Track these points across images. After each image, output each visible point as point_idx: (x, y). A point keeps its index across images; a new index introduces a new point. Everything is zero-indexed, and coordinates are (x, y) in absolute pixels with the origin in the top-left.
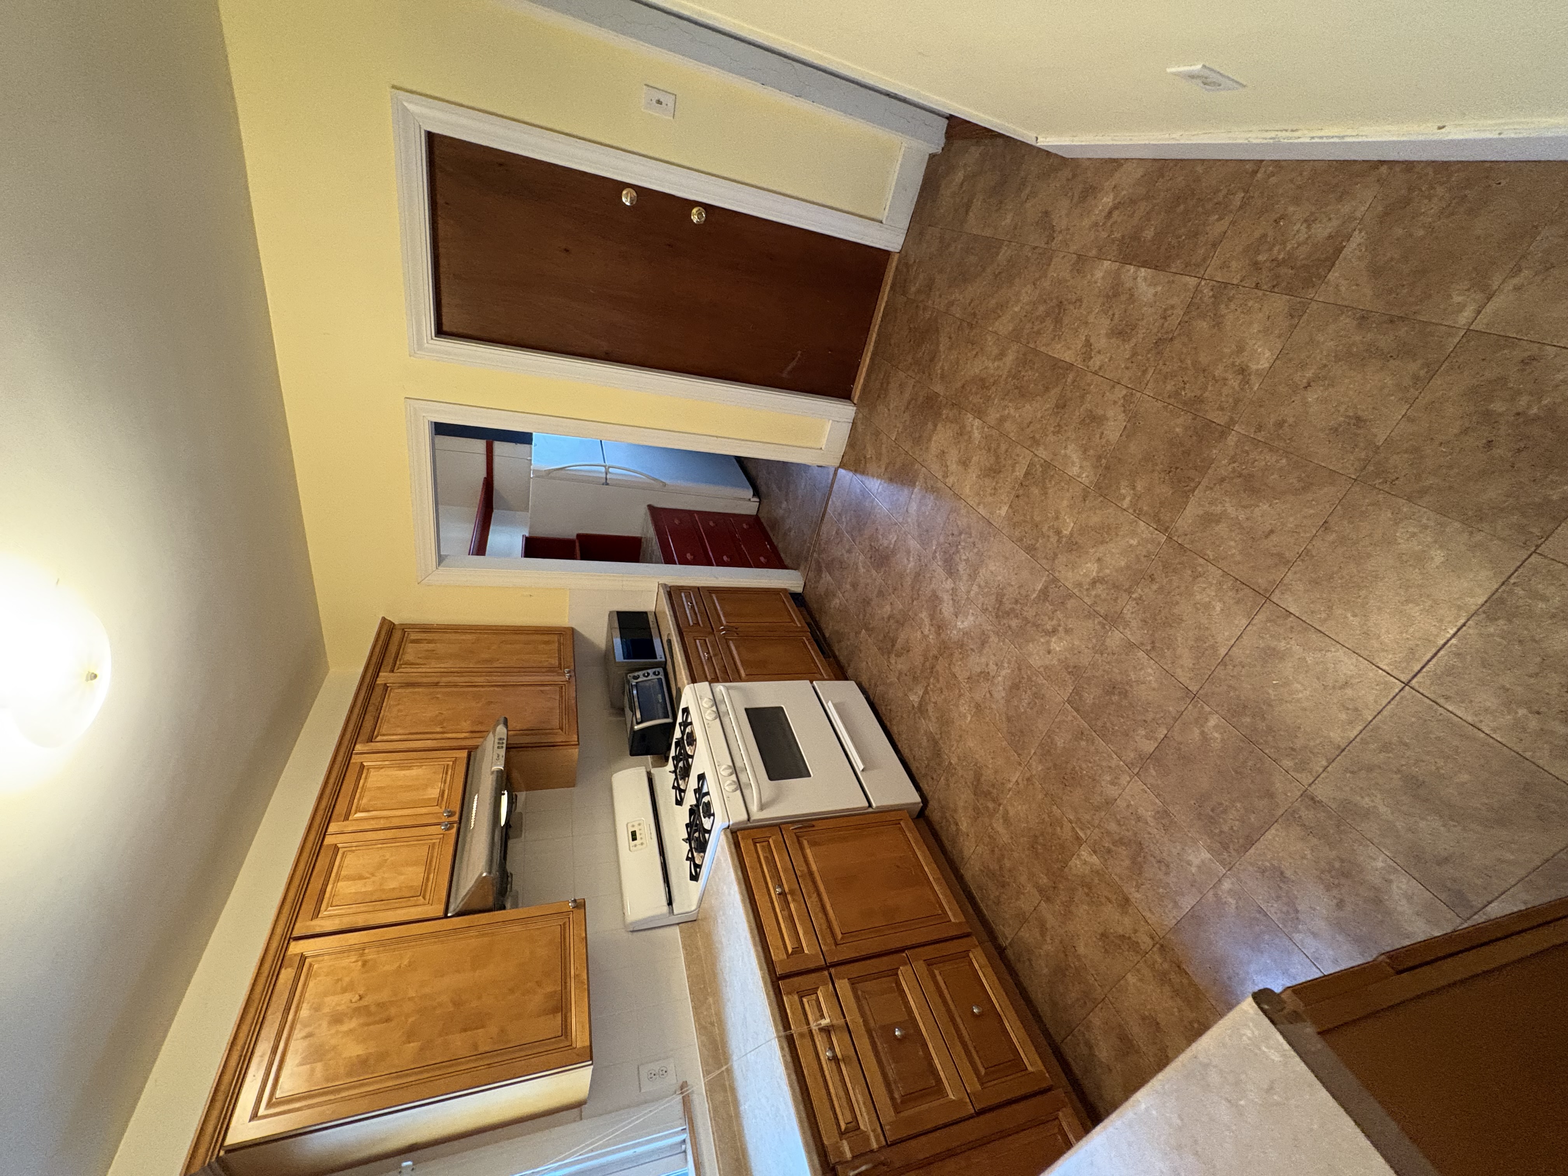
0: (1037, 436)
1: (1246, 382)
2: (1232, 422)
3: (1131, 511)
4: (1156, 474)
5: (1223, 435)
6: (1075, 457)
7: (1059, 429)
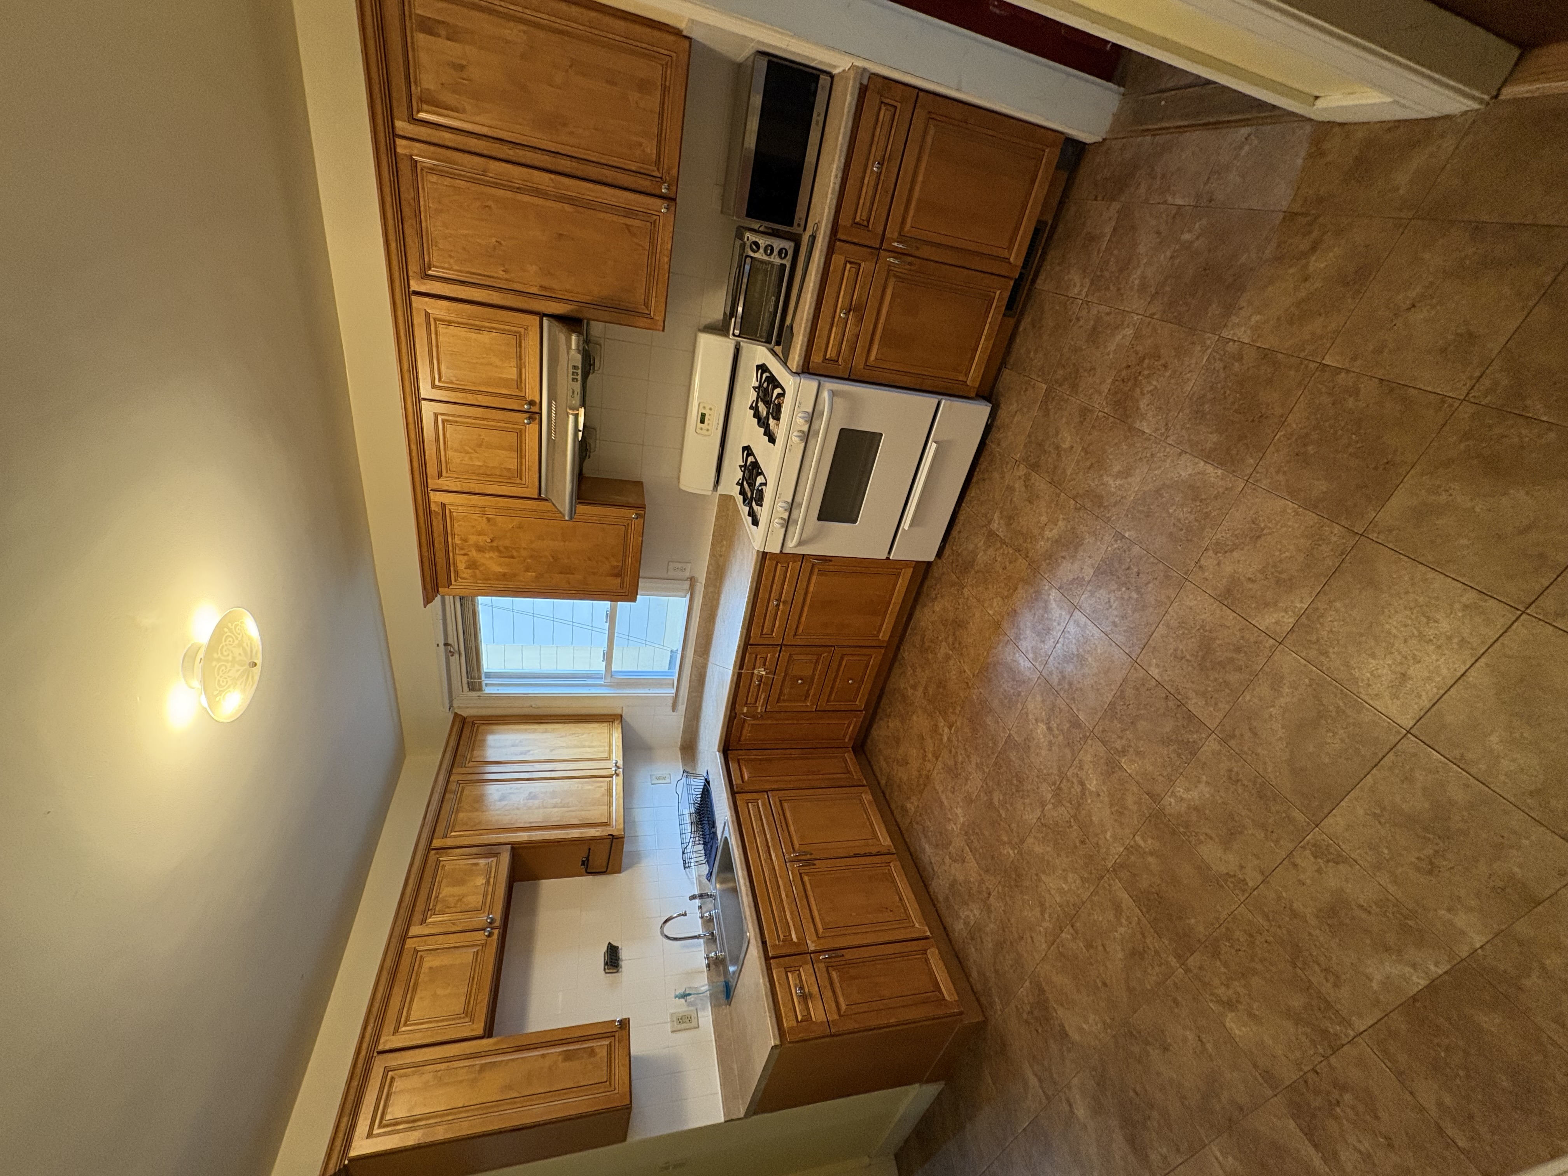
0: (1232, 743)
1: (1220, 1001)
2: (1187, 970)
3: (1132, 843)
4: (1159, 882)
5: (1179, 957)
6: (1194, 794)
7: (1234, 780)
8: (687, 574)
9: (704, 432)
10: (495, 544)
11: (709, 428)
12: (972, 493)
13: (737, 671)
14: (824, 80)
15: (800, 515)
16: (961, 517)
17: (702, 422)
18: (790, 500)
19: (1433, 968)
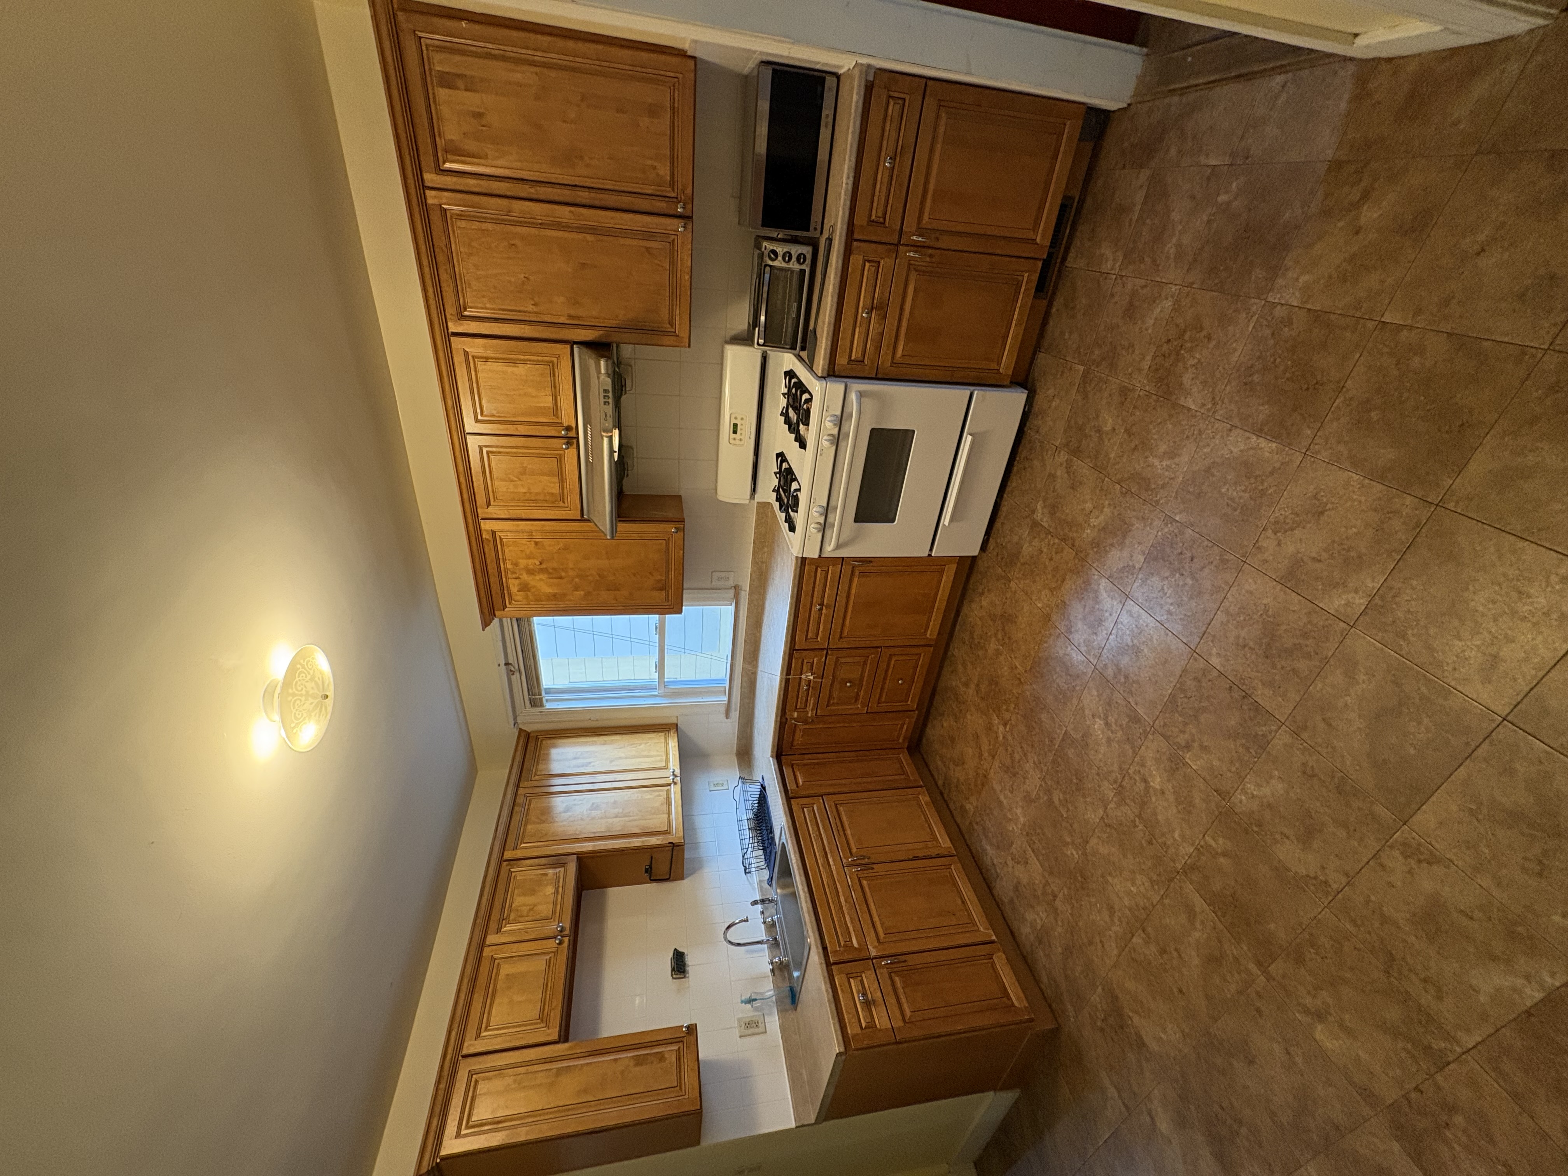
0: (1305, 735)
1: (1307, 1011)
2: (1270, 978)
3: (1202, 843)
4: (1233, 883)
5: (1259, 964)
6: (1266, 791)
7: (1309, 774)
8: (731, 583)
9: (737, 442)
10: (543, 566)
11: (742, 437)
12: (1013, 483)
13: (784, 677)
14: (830, 81)
15: (836, 518)
16: (1004, 509)
17: (735, 432)
18: (825, 505)
19: (1548, 980)
